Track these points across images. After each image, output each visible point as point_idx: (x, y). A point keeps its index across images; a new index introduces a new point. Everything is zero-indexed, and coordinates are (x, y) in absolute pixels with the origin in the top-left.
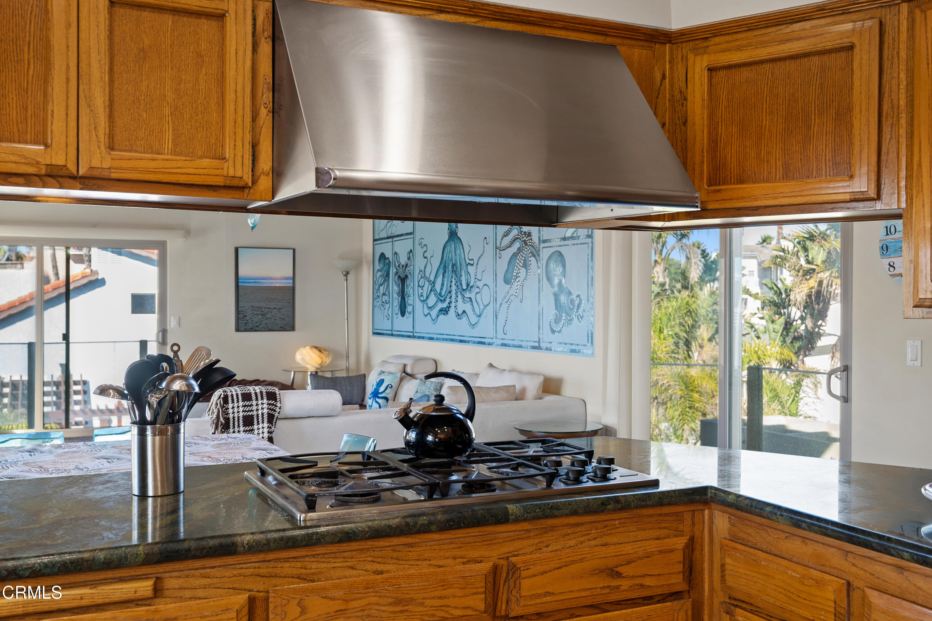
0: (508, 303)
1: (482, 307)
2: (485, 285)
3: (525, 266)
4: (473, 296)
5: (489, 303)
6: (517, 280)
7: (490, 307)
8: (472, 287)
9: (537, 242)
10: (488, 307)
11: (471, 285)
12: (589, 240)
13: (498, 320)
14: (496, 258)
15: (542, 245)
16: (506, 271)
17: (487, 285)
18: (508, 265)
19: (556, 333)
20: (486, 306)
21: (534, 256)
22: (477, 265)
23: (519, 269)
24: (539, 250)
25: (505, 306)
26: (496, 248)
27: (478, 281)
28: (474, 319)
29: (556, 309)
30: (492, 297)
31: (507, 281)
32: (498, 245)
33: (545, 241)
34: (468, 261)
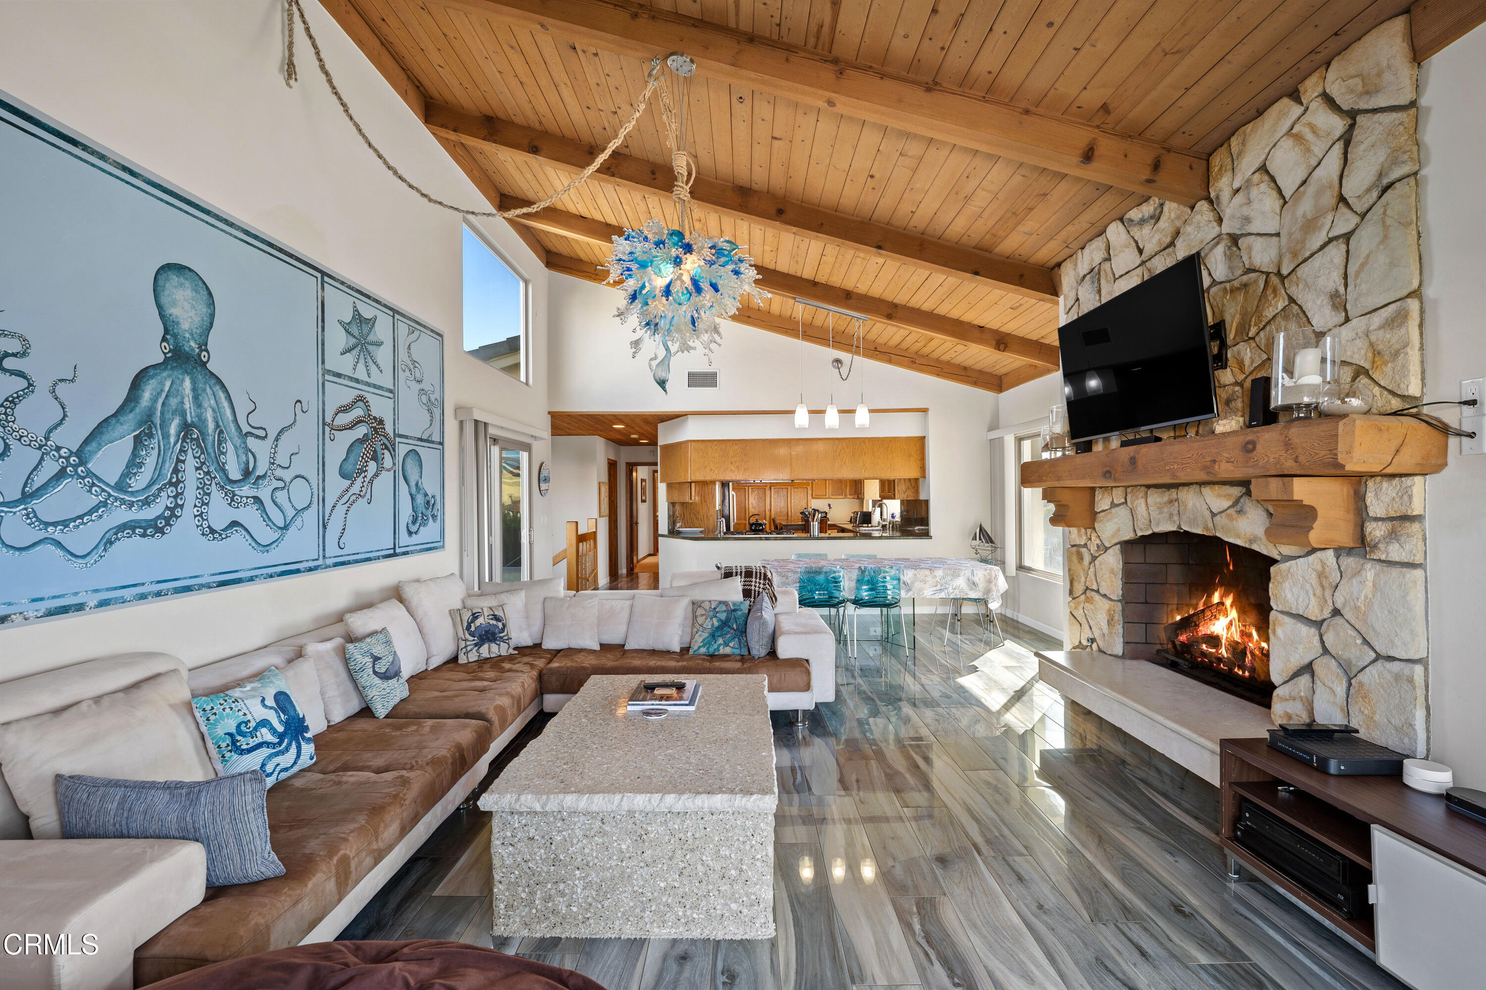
0: (348, 505)
1: (290, 513)
2: (297, 477)
3: (374, 458)
4: (264, 494)
5: (309, 506)
6: (363, 475)
7: (312, 513)
8: (259, 477)
9: (392, 435)
10: (306, 513)
11: (260, 472)
12: (440, 447)
13: (327, 531)
14: (324, 439)
15: (398, 440)
16: (344, 460)
17: (303, 477)
18: (347, 454)
19: (414, 535)
20: (298, 512)
21: (387, 448)
22: (277, 440)
23: (366, 462)
24: (394, 444)
25: (341, 509)
26: (324, 424)
27: (279, 469)
28: (265, 535)
29: (414, 510)
30: (316, 496)
31: (344, 475)
32: (328, 420)
33: (401, 436)
34: (245, 429)
